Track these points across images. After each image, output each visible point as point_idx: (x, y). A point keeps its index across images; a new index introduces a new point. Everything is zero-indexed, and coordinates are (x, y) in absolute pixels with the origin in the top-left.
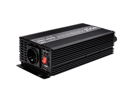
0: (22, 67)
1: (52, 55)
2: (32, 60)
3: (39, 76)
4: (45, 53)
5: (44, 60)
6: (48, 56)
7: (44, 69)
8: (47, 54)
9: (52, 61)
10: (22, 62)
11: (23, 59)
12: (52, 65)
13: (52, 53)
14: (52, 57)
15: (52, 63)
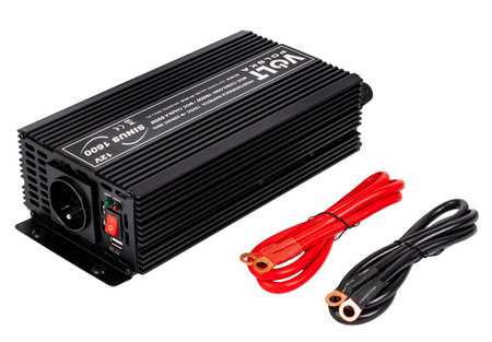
0: (37, 236)
1: (135, 210)
2: (69, 217)
3: (96, 273)
4: (111, 201)
5: (111, 224)
6: (122, 213)
7: (111, 249)
8: (120, 206)
9: (136, 229)
10: (33, 213)
11: (37, 205)
12: (137, 241)
13: (135, 205)
14: (136, 217)
15: (136, 235)
